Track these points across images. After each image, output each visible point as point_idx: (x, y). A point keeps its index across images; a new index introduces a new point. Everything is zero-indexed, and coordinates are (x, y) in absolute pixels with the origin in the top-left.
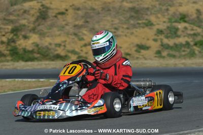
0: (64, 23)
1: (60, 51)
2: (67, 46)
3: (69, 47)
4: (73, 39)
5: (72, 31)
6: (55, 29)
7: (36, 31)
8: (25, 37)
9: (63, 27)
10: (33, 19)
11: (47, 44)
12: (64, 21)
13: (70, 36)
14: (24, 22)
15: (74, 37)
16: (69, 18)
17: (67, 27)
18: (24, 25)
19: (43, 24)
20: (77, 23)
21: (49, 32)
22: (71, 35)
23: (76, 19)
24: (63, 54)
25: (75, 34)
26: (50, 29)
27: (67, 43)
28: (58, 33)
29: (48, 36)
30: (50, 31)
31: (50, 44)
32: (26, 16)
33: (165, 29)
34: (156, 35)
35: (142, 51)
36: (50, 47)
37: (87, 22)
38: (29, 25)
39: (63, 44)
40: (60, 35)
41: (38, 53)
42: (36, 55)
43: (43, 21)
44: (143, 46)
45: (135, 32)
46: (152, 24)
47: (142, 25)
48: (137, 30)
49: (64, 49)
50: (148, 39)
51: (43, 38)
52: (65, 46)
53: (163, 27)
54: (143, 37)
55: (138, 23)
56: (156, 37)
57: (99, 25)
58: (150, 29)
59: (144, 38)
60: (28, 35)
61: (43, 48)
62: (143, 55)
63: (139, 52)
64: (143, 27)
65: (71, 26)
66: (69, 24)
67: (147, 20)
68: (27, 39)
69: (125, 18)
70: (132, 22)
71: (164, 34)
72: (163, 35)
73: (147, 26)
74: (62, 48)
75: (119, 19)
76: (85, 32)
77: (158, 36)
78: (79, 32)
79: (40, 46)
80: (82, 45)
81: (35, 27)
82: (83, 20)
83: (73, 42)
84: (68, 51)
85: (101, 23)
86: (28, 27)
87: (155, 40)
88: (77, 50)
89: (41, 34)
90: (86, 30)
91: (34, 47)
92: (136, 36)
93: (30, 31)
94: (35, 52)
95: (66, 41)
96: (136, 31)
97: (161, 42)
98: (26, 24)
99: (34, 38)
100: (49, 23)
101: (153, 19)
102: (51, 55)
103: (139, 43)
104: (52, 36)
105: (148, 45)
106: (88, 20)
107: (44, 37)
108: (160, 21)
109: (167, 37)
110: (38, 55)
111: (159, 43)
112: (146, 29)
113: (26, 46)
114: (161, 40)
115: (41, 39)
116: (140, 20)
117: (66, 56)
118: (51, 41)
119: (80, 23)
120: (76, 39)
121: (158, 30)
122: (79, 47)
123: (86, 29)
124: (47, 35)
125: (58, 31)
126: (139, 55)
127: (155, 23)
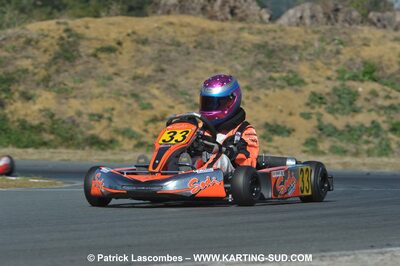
0: (111, 70)
1: (100, 130)
2: (115, 119)
3: (118, 123)
4: (129, 105)
5: (128, 87)
6: (91, 82)
7: (51, 84)
8: (27, 97)
9: (110, 79)
10: (46, 58)
11: (71, 113)
12: (112, 65)
13: (124, 99)
14: (26, 64)
15: (131, 101)
16: (124, 60)
17: (118, 80)
18: (26, 71)
19: (66, 71)
20: (139, 71)
21: (77, 88)
22: (125, 96)
23: (139, 64)
24: (104, 136)
25: (135, 96)
26: (81, 82)
27: (115, 112)
28: (97, 91)
29: (75, 97)
30: (81, 85)
31: (79, 114)
32: (30, 51)
33: (328, 94)
34: (308, 104)
35: (276, 138)
36: (78, 120)
37: (162, 70)
38: (36, 71)
39: (106, 115)
40: (100, 95)
41: (52, 133)
42: (47, 137)
43: (67, 63)
44: (278, 126)
45: (262, 97)
46: (301, 82)
47: (278, 83)
48: (267, 92)
49: (109, 126)
50: (291, 114)
51: (64, 101)
52: (110, 119)
53: (324, 88)
54: (280, 107)
55: (271, 78)
56: (307, 110)
57: (187, 78)
58: (297, 91)
59: (281, 111)
60: (32, 92)
61: (64, 122)
62: (277, 148)
63: (270, 140)
64: (282, 88)
65: (126, 78)
66: (122, 74)
67: (291, 71)
68: (31, 102)
69: (243, 65)
70: (258, 74)
71: (325, 103)
72: (324, 106)
73: (290, 84)
74: (104, 122)
75: (231, 67)
76: (156, 92)
77: (313, 108)
78: (143, 91)
79: (56, 117)
80: (147, 119)
81: (49, 76)
82: (153, 67)
83: (129, 113)
84: (117, 131)
85: (191, 74)
86: (35, 74)
87: (306, 116)
88: (136, 129)
89: (59, 92)
90: (158, 88)
91: (43, 120)
92: (266, 106)
93: (38, 84)
94: (45, 130)
95: (113, 109)
96: (266, 95)
97: (319, 120)
98: (31, 68)
99: (45, 100)
100: (80, 68)
101: (304, 69)
102: (80, 136)
103: (270, 121)
104: (84, 97)
105: (289, 126)
106: (164, 66)
107: (67, 99)
108: (320, 76)
109: (332, 111)
110: (52, 137)
111: (314, 122)
112: (288, 92)
113: (26, 115)
114: (320, 115)
115: (60, 103)
116: (277, 72)
117: (112, 141)
118: (81, 108)
119: (147, 71)
120: (135, 105)
121: (314, 94)
122: (141, 123)
123: (157, 85)
124: (74, 93)
125: (98, 86)
126: (270, 146)
127: (307, 80)
